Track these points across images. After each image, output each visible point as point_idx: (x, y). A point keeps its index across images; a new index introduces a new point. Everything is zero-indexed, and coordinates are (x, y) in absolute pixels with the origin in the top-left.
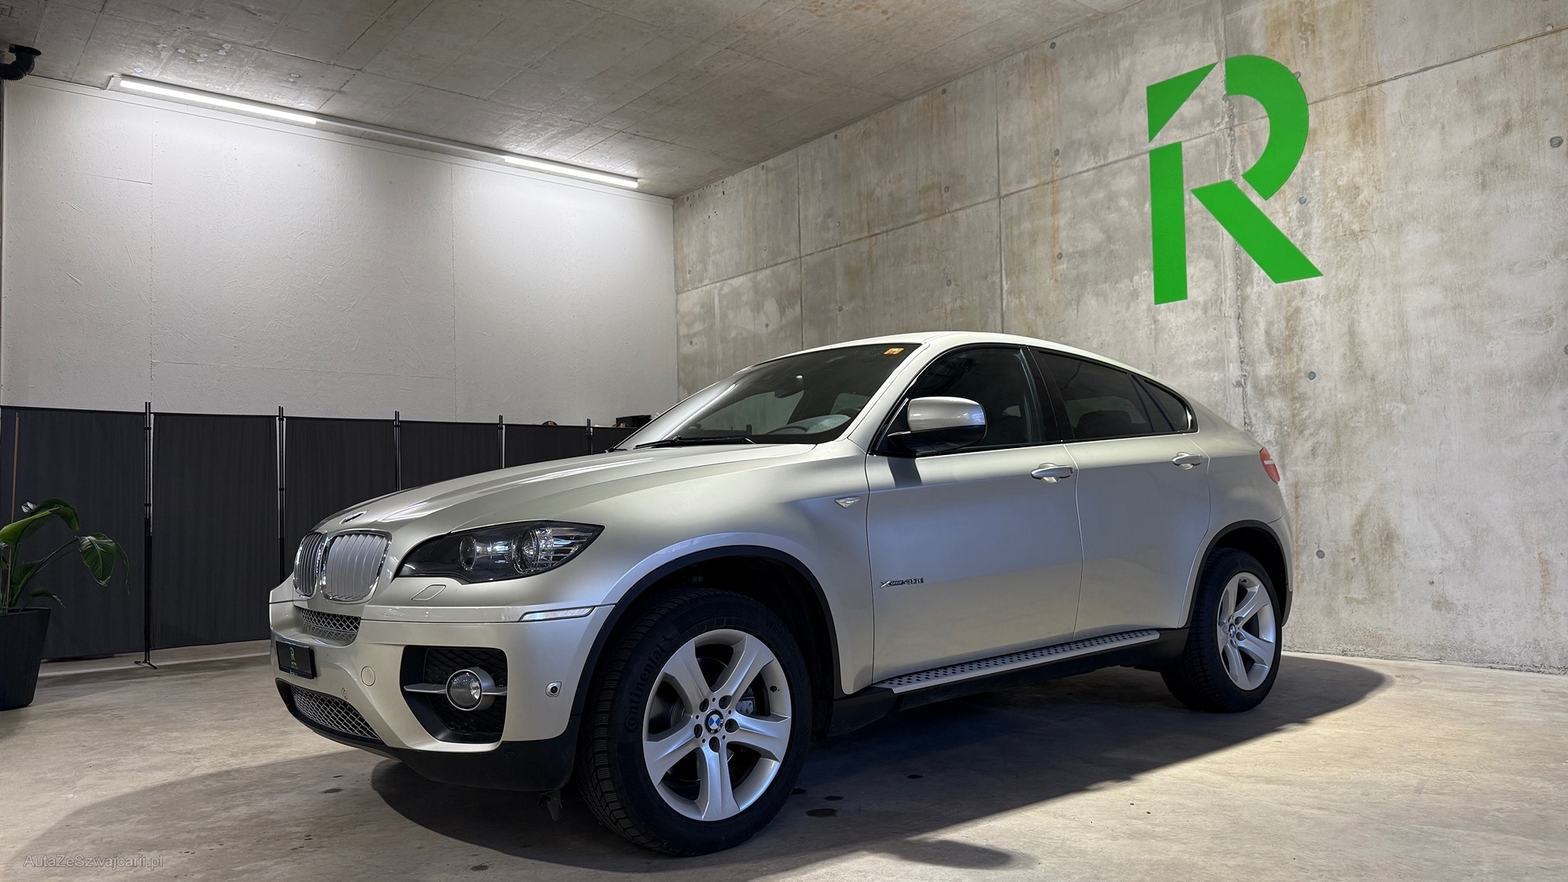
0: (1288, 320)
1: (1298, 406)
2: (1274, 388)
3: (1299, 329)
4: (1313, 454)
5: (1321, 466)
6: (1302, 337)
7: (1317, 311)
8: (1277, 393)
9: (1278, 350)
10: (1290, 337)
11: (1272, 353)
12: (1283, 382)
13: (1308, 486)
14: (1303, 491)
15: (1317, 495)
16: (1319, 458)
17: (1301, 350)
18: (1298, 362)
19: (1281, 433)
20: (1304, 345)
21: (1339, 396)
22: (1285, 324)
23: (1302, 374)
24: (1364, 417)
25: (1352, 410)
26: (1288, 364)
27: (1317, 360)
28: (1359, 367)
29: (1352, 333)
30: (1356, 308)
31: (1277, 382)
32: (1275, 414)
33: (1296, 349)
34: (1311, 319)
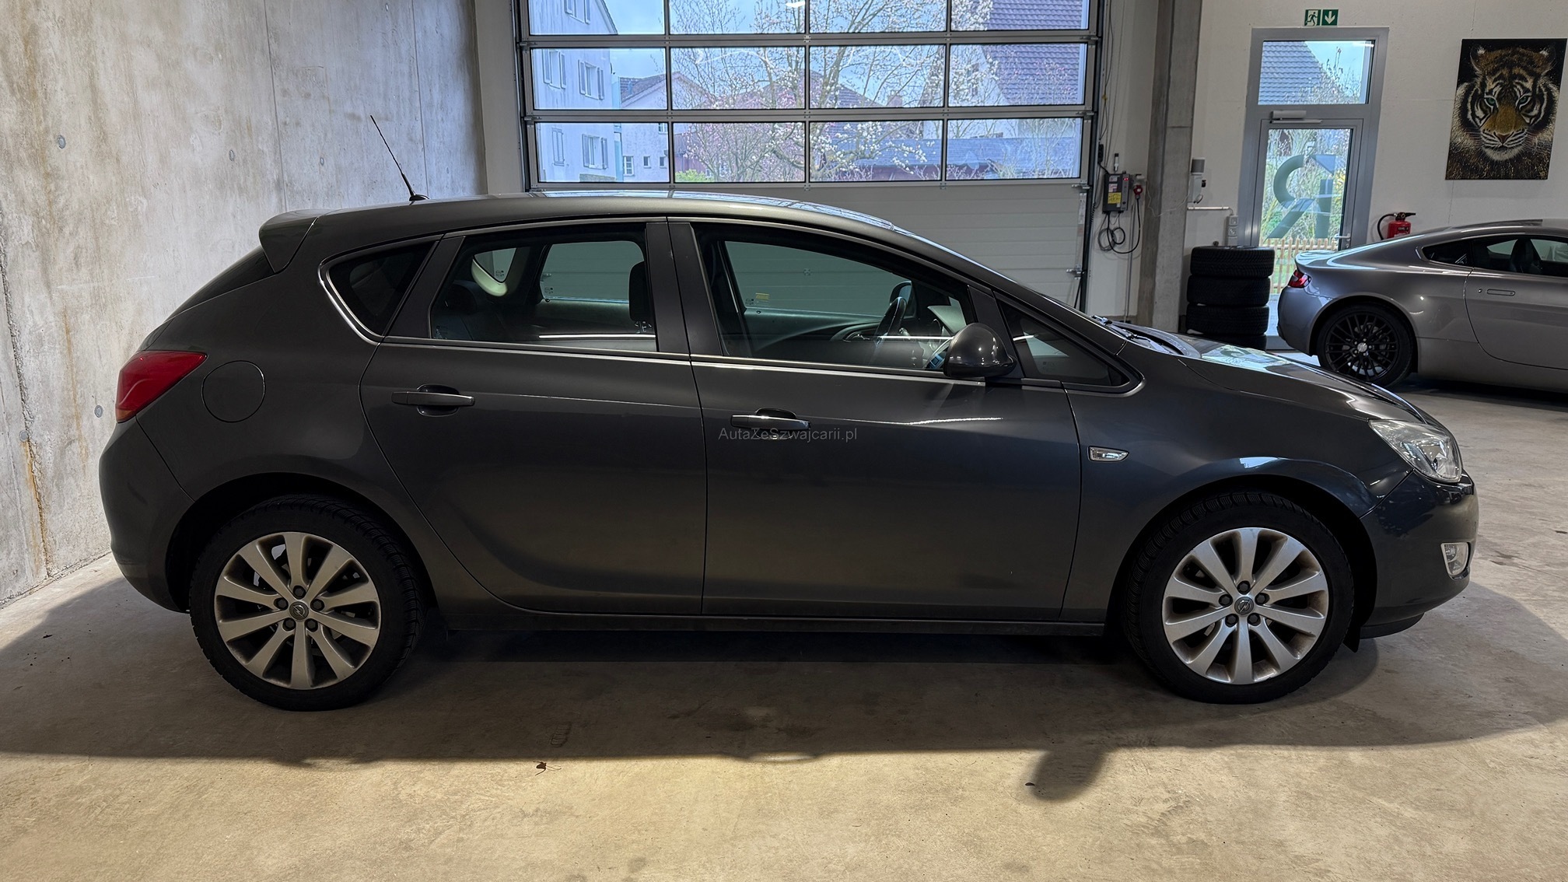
0: (26, 43)
1: (53, 188)
2: (23, 154)
3: (40, 60)
4: (76, 264)
5: (86, 282)
6: (45, 76)
7: (55, 38)
8: (27, 163)
9: (21, 90)
10: (32, 71)
11: (13, 93)
12: (33, 147)
13: (77, 313)
14: (72, 320)
15: (87, 326)
16: (83, 270)
17: (46, 99)
18: (44, 116)
19: (40, 230)
20: (48, 91)
21: (91, 177)
22: (23, 47)
23: (51, 137)
24: (116, 211)
25: (105, 201)
26: (34, 115)
27: (65, 117)
28: (105, 140)
29: (93, 88)
30: (93, 53)
31: (24, 143)
32: (29, 199)
33: (40, 94)
34: (51, 50)
